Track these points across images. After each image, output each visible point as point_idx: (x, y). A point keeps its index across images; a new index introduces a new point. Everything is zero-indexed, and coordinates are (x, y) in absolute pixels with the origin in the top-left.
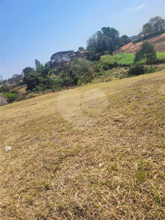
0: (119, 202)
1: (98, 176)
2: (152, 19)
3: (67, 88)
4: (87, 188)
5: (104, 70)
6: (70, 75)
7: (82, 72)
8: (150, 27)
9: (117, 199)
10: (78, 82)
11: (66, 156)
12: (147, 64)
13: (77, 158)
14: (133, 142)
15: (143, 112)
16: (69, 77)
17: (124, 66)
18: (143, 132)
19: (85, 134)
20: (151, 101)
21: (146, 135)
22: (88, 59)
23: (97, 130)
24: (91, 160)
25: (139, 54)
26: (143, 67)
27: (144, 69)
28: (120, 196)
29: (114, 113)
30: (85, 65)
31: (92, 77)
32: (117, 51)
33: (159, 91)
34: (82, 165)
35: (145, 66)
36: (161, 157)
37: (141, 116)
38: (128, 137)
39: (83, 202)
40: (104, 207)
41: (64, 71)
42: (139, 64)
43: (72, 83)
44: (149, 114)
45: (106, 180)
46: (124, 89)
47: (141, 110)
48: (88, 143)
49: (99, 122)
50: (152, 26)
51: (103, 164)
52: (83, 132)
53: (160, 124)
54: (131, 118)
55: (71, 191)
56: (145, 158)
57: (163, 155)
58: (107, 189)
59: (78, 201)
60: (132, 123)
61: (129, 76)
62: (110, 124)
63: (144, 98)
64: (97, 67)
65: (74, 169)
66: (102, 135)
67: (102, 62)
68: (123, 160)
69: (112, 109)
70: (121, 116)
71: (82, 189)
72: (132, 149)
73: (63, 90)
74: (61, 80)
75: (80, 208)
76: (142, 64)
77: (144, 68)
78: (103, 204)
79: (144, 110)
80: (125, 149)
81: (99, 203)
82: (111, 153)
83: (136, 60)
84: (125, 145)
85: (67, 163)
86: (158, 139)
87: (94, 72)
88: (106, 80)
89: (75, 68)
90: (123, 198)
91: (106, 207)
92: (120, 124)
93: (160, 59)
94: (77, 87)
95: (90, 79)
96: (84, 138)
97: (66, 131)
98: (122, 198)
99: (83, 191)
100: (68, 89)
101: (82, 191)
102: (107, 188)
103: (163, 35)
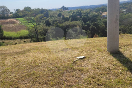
103: (9, 20)
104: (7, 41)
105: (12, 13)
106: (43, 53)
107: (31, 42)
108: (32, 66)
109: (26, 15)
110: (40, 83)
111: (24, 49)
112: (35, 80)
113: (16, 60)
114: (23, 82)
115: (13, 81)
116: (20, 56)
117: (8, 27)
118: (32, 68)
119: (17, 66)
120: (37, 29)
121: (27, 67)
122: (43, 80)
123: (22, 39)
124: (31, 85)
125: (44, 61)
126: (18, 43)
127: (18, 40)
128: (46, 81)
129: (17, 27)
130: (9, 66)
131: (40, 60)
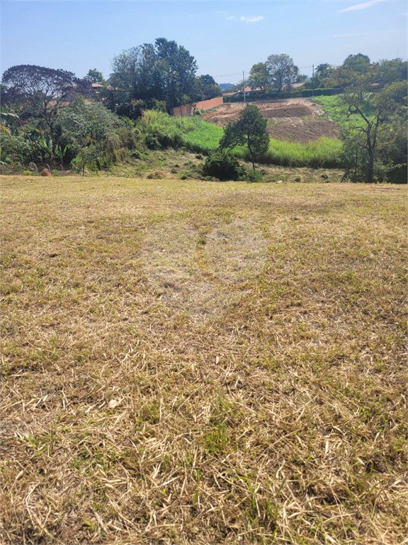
0: (153, 514)
1: (104, 437)
2: (273, 56)
3: (40, 170)
4: (67, 472)
5: (146, 147)
6: (56, 138)
7: (88, 138)
8: (267, 73)
9: (149, 504)
10: (74, 160)
11: (13, 369)
12: (247, 159)
13: (46, 376)
14: (204, 348)
15: (233, 274)
16: (51, 142)
17: (196, 150)
18: (230, 324)
19: (81, 308)
20: (253, 249)
21: (236, 334)
22: (111, 107)
23: (116, 303)
24: (88, 388)
25: (233, 130)
26: (237, 164)
27: (239, 170)
28: (157, 497)
29: (163, 264)
30: (101, 122)
31: (115, 157)
32: (185, 109)
33: (271, 229)
34: (61, 400)
35: (242, 163)
36: (265, 393)
37: (228, 283)
38: (191, 331)
39: (51, 513)
40: (111, 529)
41: (37, 121)
42: (230, 155)
43: (58, 160)
44: (246, 280)
45: (123, 447)
46: (193, 208)
47: (228, 268)
48: (85, 338)
49: (121, 281)
50: (271, 73)
51: (120, 400)
52: (75, 302)
53: (267, 310)
54: (202, 284)
55: (17, 477)
56: (228, 392)
57: (270, 389)
58: (125, 476)
59: (33, 510)
60: (204, 296)
61: (202, 177)
62: (149, 290)
63: (236, 240)
64: (130, 135)
65: (34, 409)
66: (126, 319)
67: (145, 126)
68: (175, 393)
69: (157, 252)
70: (180, 274)
71: (51, 476)
72: (199, 367)
73: (28, 174)
74: (27, 144)
75: (37, 531)
76: (235, 156)
77: (239, 166)
78: (108, 521)
79: (236, 269)
80: (184, 363)
81: (98, 516)
82: (145, 370)
83: (225, 143)
84: (182, 352)
85: (15, 389)
86: (262, 347)
87: (121, 147)
88: (148, 174)
89: (71, 123)
90: (166, 502)
91: (115, 527)
92: (176, 296)
93: (275, 156)
94: (68, 174)
95: (109, 162)
96: (76, 322)
97: (23, 292)
98: (163, 501)
99: (54, 480)
100: (44, 174)
101: (51, 479)
102: (126, 471)
103: (291, 102)
104: (273, 170)
105: (305, 77)
106: (386, 221)
107: (343, 179)
108: (347, 255)
109: (350, 84)
110: (365, 313)
111: (323, 200)
112: (352, 301)
113: (298, 226)
114: (315, 296)
115: (288, 284)
116: (311, 218)
117: (285, 128)
118: (344, 260)
119: (300, 247)
120: (375, 137)
121: (332, 254)
122: (380, 308)
123: (317, 168)
124: (338, 310)
125: (389, 249)
126: (303, 180)
127: (305, 168)
128: (387, 311)
129: (311, 126)
130: (280, 242)
131: (373, 243)
